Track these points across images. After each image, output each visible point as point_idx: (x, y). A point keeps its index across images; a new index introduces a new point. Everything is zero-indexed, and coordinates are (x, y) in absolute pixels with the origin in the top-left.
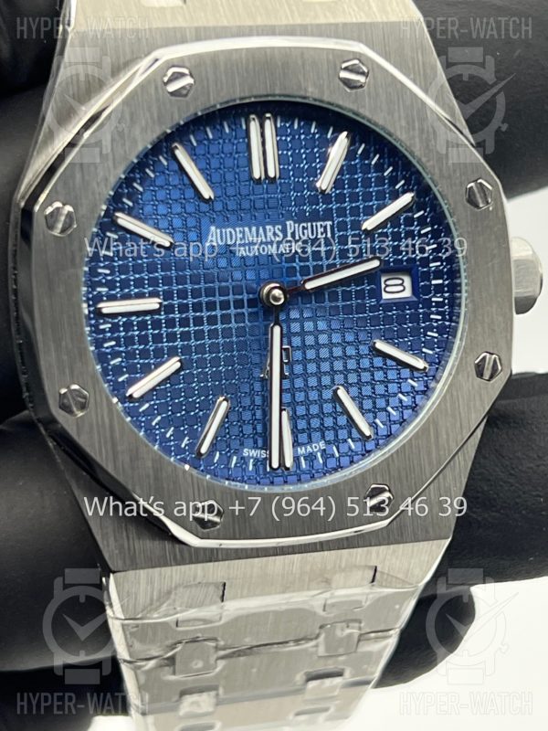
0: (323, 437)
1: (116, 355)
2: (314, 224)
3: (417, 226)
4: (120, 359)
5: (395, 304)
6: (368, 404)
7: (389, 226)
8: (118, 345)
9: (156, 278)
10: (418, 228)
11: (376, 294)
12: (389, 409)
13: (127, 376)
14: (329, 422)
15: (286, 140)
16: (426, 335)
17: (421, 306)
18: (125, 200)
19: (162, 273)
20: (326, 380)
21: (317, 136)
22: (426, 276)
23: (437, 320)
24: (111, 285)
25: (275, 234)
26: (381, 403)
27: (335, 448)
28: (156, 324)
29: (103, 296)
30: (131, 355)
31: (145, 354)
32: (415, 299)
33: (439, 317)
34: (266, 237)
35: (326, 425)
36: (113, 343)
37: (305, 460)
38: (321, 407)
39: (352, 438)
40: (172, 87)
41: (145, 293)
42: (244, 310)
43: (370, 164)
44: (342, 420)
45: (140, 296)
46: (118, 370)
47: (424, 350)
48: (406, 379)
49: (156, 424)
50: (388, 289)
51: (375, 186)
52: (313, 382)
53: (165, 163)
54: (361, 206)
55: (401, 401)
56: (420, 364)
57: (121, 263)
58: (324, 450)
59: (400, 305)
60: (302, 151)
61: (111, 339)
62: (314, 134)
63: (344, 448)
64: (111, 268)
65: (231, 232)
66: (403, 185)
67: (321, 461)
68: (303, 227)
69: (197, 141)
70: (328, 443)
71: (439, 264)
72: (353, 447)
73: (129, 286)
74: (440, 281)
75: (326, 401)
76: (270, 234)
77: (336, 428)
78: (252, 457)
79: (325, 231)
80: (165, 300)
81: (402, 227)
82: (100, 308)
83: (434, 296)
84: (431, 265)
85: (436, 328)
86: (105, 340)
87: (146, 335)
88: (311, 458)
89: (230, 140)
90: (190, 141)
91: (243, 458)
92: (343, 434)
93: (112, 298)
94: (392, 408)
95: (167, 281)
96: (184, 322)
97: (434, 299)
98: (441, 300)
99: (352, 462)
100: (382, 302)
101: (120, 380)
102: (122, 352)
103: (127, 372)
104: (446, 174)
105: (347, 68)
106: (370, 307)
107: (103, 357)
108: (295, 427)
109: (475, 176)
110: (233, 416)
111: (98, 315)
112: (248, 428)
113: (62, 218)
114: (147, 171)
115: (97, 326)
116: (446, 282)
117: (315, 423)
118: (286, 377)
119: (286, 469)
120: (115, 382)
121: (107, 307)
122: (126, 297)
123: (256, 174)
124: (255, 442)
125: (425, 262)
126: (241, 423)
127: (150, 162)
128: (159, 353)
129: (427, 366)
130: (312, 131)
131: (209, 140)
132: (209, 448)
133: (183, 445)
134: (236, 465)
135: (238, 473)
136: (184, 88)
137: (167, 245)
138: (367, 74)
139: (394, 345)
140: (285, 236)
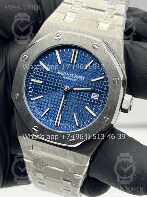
0: (68, 123)
2: (81, 76)
5: (93, 100)
6: (80, 119)
7: (97, 82)
8: (32, 88)
9: (44, 77)
10: (103, 85)
11: (90, 96)
12: (84, 122)
13: (32, 95)
14: (70, 120)
15: (80, 56)
16: (98, 109)
17: (99, 102)
18: (43, 59)
20: (72, 111)
21: (87, 58)
22: (102, 96)
23: (101, 107)
24: (35, 75)
26: (83, 120)
27: (70, 126)
28: (41, 87)
29: (32, 77)
30: (34, 91)
31: (37, 92)
32: (98, 100)
33: (102, 106)
36: (31, 88)
37: (63, 126)
38: (70, 116)
39: (74, 126)
41: (41, 79)
42: (60, 90)
44: (73, 121)
45: (40, 80)
46: (30, 94)
47: (96, 112)
48: (90, 117)
49: (34, 107)
50: (93, 96)
51: (97, 73)
52: (69, 110)
53: (53, 54)
54: (92, 76)
55: (88, 121)
56: (94, 115)
57: (38, 72)
58: (67, 126)
59: (94, 100)
60: (83, 60)
61: (31, 87)
63: (72, 127)
64: (36, 72)
66: (103, 74)
67: (66, 128)
68: (78, 76)
69: (61, 51)
70: (69, 125)
71: (106, 94)
72: (74, 127)
73: (38, 77)
74: (105, 98)
77: (71, 122)
78: (52, 122)
80: (44, 82)
81: (100, 83)
82: (30, 80)
86: (30, 86)
87: (38, 89)
88: (64, 126)
89: (68, 53)
90: (60, 51)
91: (49, 121)
93: (34, 78)
94: (85, 122)
95: (46, 78)
96: (47, 88)
97: (102, 102)
98: (104, 102)
99: (72, 130)
100: (90, 98)
101: (30, 96)
102: (32, 90)
104: (110, 74)
105: (95, 44)
106: (87, 98)
107: (28, 90)
108: (63, 119)
109: (116, 77)
110: (50, 112)
111: (30, 81)
112: (53, 115)
113: (26, 58)
114: (49, 54)
115: (29, 83)
116: (106, 99)
117: (67, 119)
118: (64, 107)
119: (58, 127)
120: (29, 96)
121: (32, 80)
122: (37, 79)
123: (71, 62)
124: (53, 119)
125: (103, 93)
126: (52, 114)
127: (50, 53)
128: (40, 93)
129: (96, 116)
130: (87, 56)
131: (64, 52)
132: (43, 116)
133: (38, 114)
134: (48, 122)
135: (47, 124)
136: (58, 39)
137: (48, 71)
138: (99, 47)
139: (90, 109)
140: (74, 77)
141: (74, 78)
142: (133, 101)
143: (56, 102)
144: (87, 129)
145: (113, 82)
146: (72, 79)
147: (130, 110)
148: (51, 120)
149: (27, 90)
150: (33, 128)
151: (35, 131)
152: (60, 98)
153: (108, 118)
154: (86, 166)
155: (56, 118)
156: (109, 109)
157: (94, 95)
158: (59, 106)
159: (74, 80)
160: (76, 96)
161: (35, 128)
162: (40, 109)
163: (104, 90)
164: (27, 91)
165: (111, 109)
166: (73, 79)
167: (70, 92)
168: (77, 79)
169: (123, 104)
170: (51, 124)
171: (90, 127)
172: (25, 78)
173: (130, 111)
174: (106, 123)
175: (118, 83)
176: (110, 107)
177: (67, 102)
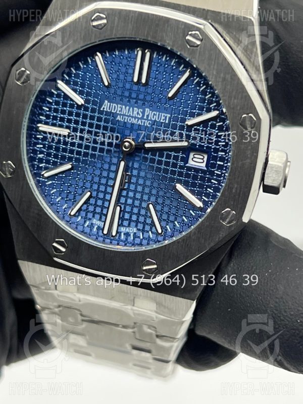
0: (136, 226)
1: (42, 152)
2: (160, 114)
3: (217, 130)
4: (43, 155)
5: (194, 168)
6: (165, 217)
7: (201, 126)
8: (44, 147)
9: (71, 119)
10: (217, 132)
11: (186, 160)
12: (176, 222)
13: (44, 164)
14: (142, 219)
15: (157, 65)
16: (206, 190)
17: (208, 173)
18: (65, 75)
19: (75, 118)
20: (145, 197)
21: (174, 67)
22: (215, 158)
23: (215, 184)
24: (48, 117)
25: (138, 113)
26: (172, 218)
27: (141, 234)
28: (65, 143)
29: (42, 121)
30: (49, 155)
31: (56, 156)
32: (205, 169)
33: (217, 183)
34: (133, 113)
35: (139, 220)
36: (42, 146)
37: (124, 235)
38: (139, 210)
39: (152, 232)
40: (95, 23)
41: (64, 126)
42: (112, 148)
43: (199, 90)
44: (149, 221)
45: (61, 126)
46: (41, 161)
47: (203, 197)
48: (190, 210)
49: (53, 193)
50: (194, 159)
51: (199, 102)
52: (138, 196)
53: (90, 61)
54: (189, 111)
55: (183, 220)
56: (199, 204)
57: (55, 107)
58: (135, 233)
59: (197, 170)
60: (164, 73)
61: (41, 144)
62: (173, 66)
63: (146, 235)
64: (50, 109)
65: (115, 106)
66: (215, 106)
67: (132, 238)
68: (154, 114)
69: (109, 54)
70: (138, 230)
71: (224, 153)
72: (151, 236)
73: (56, 120)
74: (222, 163)
75: (143, 208)
76: (135, 113)
77: (145, 223)
78: (97, 225)
79: (166, 119)
80: (73, 132)
81: (209, 128)
82: (38, 127)
83: (217, 170)
84: (219, 153)
85: (213, 187)
86: (38, 144)
87: (59, 148)
88: (127, 234)
89: (126, 58)
90: (106, 54)
91: (92, 224)
92: (147, 228)
93: (47, 123)
94: (178, 223)
95: (76, 122)
96: (80, 146)
97: (215, 172)
98: (220, 173)
99: (148, 244)
100: (187, 165)
101: (41, 165)
102: (45, 152)
103: (45, 163)
104: (232, 106)
105: (191, 35)
106: (180, 166)
107: (35, 152)
108: (123, 216)
109: (248, 112)
110: (92, 201)
111: (37, 130)
112: (98, 210)
113: (24, 77)
114: (80, 63)
115: (35, 135)
116: (226, 165)
117: (134, 218)
118: (125, 190)
119: (112, 236)
120: (38, 166)
121: (42, 127)
122: (54, 125)
123: (136, 79)
124: (101, 218)
125: (216, 151)
126: (96, 205)
127: (82, 59)
128: (63, 158)
129: (202, 206)
130: (172, 64)
131: (115, 55)
132: (76, 213)
133: (64, 208)
134: (88, 226)
135: (87, 230)
136: (100, 25)
137: (80, 104)
138: (201, 40)
139: (187, 190)
140: (143, 116)
141: (145, 117)
142: (289, 166)
143: (105, 177)
144: (183, 240)
145: (241, 124)
146: (140, 120)
147: (284, 186)
148: (94, 221)
149: (32, 153)
150: (55, 244)
151: (59, 249)
152: (113, 168)
153: (234, 212)
154: (184, 320)
155: (106, 216)
156: (234, 191)
157: (195, 157)
158: (113, 187)
159: (144, 123)
160: (153, 161)
161: (57, 242)
162: (67, 195)
163: (220, 144)
164: (32, 155)
165: (238, 191)
166: (142, 122)
167: (137, 154)
168: (151, 120)
169: (266, 175)
170: (95, 229)
171: (191, 235)
172: (25, 123)
173: (283, 189)
174: (229, 223)
175: (253, 126)
176: (236, 186)
177: (130, 177)
